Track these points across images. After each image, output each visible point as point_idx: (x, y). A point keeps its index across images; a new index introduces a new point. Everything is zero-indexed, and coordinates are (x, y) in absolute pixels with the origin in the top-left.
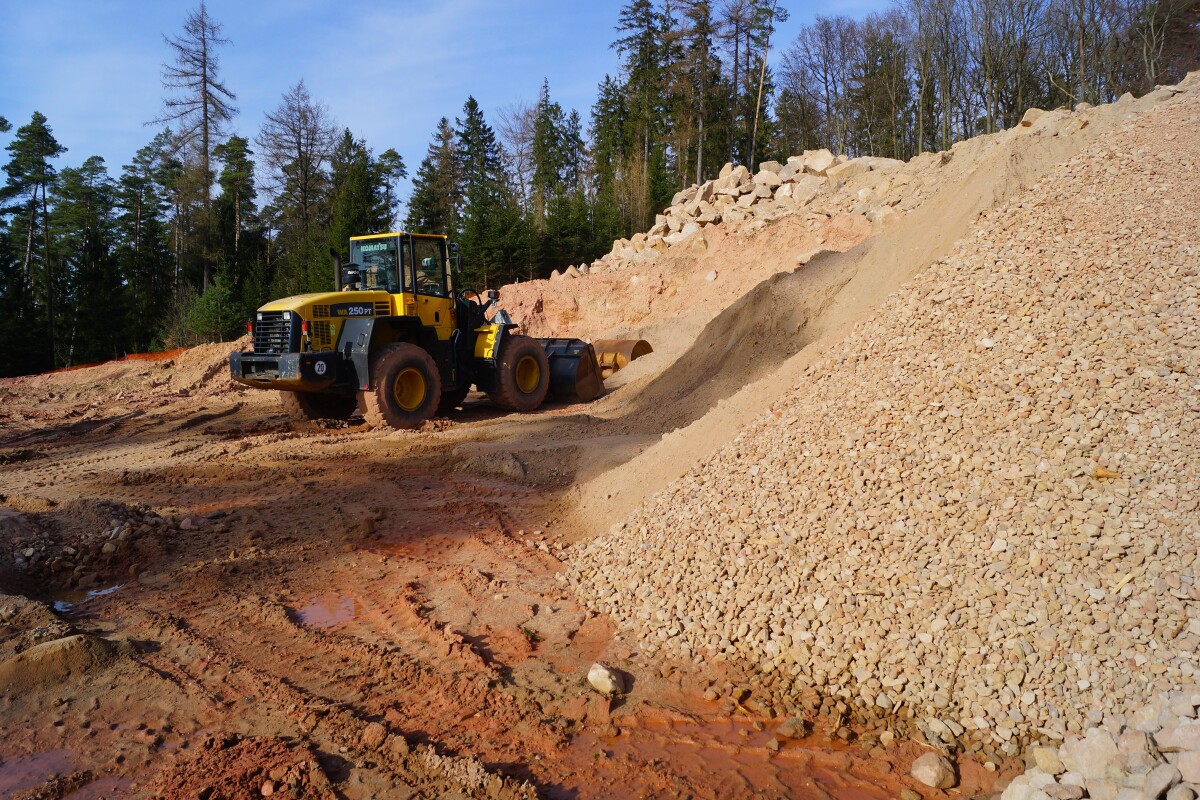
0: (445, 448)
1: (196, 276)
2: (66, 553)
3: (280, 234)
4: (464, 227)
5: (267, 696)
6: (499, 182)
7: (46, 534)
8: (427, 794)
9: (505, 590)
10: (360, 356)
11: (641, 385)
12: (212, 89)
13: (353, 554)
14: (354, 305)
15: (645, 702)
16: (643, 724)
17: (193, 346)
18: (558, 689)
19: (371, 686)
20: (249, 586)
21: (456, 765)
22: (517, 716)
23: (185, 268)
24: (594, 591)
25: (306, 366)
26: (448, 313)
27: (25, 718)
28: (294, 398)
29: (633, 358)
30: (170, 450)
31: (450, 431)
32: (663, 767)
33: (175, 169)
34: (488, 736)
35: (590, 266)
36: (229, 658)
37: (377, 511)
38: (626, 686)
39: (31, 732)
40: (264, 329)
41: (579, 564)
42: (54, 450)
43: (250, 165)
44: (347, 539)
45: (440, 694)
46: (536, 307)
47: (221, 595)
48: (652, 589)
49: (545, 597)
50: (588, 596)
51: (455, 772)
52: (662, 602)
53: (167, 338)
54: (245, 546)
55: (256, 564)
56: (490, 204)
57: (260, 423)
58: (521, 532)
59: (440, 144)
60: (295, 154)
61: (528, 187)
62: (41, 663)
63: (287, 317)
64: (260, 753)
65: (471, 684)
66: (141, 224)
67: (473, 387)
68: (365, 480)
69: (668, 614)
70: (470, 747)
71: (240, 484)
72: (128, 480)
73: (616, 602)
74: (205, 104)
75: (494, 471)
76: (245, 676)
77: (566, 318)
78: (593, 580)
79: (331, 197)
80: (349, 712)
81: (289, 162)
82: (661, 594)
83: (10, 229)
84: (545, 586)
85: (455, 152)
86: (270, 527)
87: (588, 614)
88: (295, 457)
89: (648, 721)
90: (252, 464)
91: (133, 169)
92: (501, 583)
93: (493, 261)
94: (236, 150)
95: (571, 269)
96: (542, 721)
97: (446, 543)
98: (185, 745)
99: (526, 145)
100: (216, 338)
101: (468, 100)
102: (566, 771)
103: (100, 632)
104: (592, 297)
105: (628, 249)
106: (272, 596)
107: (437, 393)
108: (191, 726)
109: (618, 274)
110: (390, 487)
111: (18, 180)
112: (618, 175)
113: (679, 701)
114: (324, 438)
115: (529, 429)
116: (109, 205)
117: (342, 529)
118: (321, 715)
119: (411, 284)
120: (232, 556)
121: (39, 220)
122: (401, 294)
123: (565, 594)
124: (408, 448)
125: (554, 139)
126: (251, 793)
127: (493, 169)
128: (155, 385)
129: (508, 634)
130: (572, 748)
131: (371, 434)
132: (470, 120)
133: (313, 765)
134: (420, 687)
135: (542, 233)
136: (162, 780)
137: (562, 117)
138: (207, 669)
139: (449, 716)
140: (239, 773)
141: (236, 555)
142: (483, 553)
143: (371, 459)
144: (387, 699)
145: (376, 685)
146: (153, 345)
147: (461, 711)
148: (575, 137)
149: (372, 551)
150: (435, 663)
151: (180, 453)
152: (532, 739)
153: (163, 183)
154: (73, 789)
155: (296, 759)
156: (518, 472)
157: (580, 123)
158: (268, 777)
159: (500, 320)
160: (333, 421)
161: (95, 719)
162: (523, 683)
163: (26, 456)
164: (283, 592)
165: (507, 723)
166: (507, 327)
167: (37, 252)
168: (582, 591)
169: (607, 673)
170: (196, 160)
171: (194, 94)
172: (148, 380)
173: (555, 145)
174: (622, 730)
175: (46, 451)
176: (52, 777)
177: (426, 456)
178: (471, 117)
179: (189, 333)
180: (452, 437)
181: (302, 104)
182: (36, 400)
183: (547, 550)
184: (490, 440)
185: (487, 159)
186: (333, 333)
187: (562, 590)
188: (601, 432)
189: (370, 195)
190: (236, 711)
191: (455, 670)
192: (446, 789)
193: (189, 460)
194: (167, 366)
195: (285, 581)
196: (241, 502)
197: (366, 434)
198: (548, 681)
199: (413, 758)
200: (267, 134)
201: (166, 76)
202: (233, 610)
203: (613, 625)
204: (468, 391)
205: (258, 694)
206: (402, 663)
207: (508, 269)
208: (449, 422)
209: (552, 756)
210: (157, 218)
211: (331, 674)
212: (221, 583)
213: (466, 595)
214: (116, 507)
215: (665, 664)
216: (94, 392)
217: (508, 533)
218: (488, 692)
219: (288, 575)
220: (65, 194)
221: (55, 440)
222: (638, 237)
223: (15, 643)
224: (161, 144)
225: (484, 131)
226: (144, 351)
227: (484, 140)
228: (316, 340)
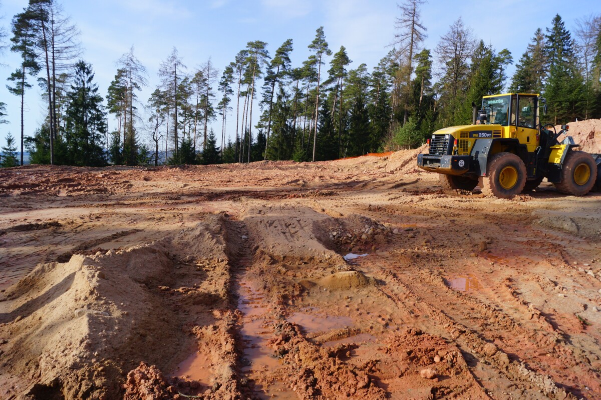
0: (527, 211)
1: (400, 119)
2: (348, 236)
3: (441, 97)
4: (545, 90)
5: (434, 317)
6: (570, 62)
7: (341, 227)
8: (519, 386)
9: (565, 292)
10: (482, 158)
12: (416, 27)
13: (476, 258)
14: (482, 132)
17: (396, 151)
19: (486, 325)
20: (424, 265)
21: (537, 377)
22: (574, 362)
23: (396, 115)
25: (454, 162)
26: (535, 137)
27: (335, 301)
28: (446, 178)
30: (388, 197)
31: (530, 202)
33: (396, 67)
34: (555, 368)
36: (416, 295)
37: (488, 238)
39: (337, 307)
40: (435, 143)
42: (341, 192)
43: (430, 63)
44: (472, 250)
45: (526, 339)
46: (589, 135)
47: (412, 266)
49: (592, 302)
51: (537, 381)
53: (385, 146)
54: (422, 246)
55: (428, 255)
56: (564, 76)
57: (428, 189)
58: (575, 263)
59: (535, 44)
60: (453, 55)
61: (590, 64)
62: (341, 279)
63: (447, 137)
64: (433, 342)
65: (545, 337)
67: (545, 180)
68: (481, 222)
70: (544, 370)
71: (419, 217)
72: (370, 208)
74: (413, 34)
75: (557, 226)
76: (424, 305)
79: (470, 76)
80: (476, 335)
81: (450, 60)
83: (328, 98)
84: (591, 295)
85: (544, 48)
86: (434, 238)
88: (445, 207)
90: (424, 208)
91: (378, 68)
92: (563, 288)
93: (562, 108)
94: (424, 57)
96: (590, 369)
97: (528, 261)
98: (398, 329)
99: (592, 39)
100: (406, 147)
101: (555, 17)
103: (361, 272)
106: (435, 271)
107: (524, 181)
108: (400, 322)
110: (496, 228)
111: (333, 76)
114: (460, 199)
115: (581, 205)
116: (366, 85)
117: (470, 245)
118: (462, 332)
119: (515, 120)
120: (416, 249)
121: (339, 93)
122: (509, 127)
124: (505, 208)
126: (429, 358)
127: (568, 55)
128: (380, 168)
129: (567, 316)
131: (485, 199)
132: (556, 28)
133: (459, 354)
134: (514, 332)
135: (597, 92)
136: (389, 341)
138: (406, 298)
139: (531, 351)
140: (424, 348)
141: (418, 249)
142: (551, 270)
143: (484, 212)
144: (496, 333)
145: (489, 325)
146: (379, 150)
147: (538, 350)
149: (486, 258)
150: (522, 322)
151: (392, 199)
152: (583, 377)
153: (390, 74)
154: (353, 334)
155: (451, 349)
156: (574, 229)
158: (437, 354)
159: (567, 142)
160: (464, 191)
161: (361, 308)
162: (578, 345)
163: (331, 194)
164: (440, 270)
165: (567, 364)
166: (571, 146)
167: (337, 108)
170: (405, 62)
171: (408, 30)
172: (377, 165)
175: (338, 193)
176: (346, 327)
177: (515, 213)
178: (556, 26)
179: (395, 145)
180: (531, 206)
181: (460, 29)
182: (333, 171)
183: (593, 275)
184: (555, 209)
185: (564, 50)
186: (470, 146)
189: (492, 74)
190: (420, 320)
191: (535, 328)
192: (530, 388)
193: (396, 202)
194: (385, 159)
195: (441, 265)
196: (419, 225)
197: (482, 199)
198: (596, 348)
199: (511, 366)
200: (440, 47)
201: (396, 23)
202: (417, 274)
204: (541, 181)
205: (430, 315)
206: (504, 318)
207: (571, 113)
208: (529, 197)
209: (597, 390)
210: (385, 91)
211: (466, 314)
212: (412, 261)
213: (541, 290)
214: (367, 220)
216: (355, 169)
217: (566, 262)
218: (556, 344)
219: (442, 263)
220: (350, 82)
221: (342, 188)
223: (331, 269)
224: (391, 56)
225: (564, 34)
226: (375, 152)
227: (563, 39)
228: (461, 150)
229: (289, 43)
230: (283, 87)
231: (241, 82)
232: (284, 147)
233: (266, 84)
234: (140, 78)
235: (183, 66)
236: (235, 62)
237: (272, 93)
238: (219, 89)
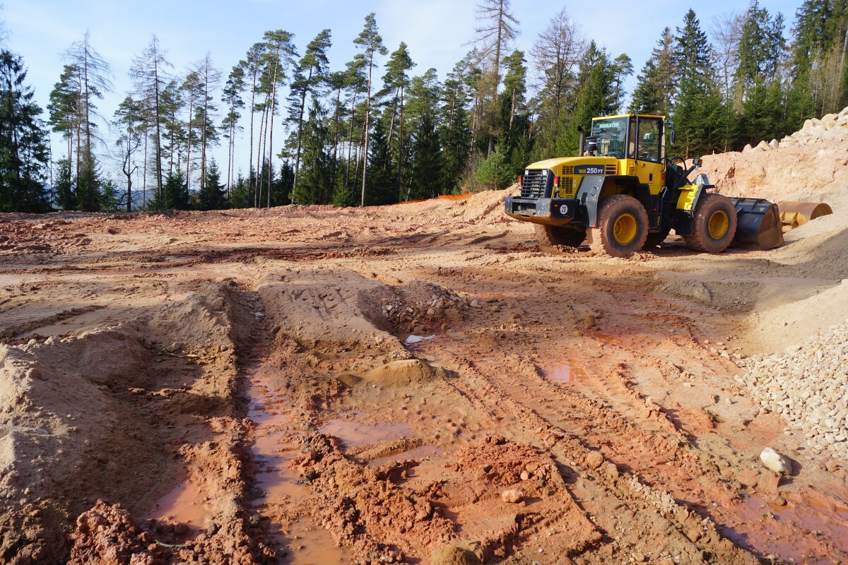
0: (648, 274)
1: (483, 147)
2: (408, 311)
3: (539, 118)
4: (674, 111)
5: (523, 419)
6: (706, 75)
7: (398, 299)
8: (630, 507)
9: (693, 380)
10: (591, 202)
11: (819, 240)
12: (504, 18)
13: (580, 338)
14: (590, 166)
15: (810, 486)
16: (808, 502)
17: (478, 192)
18: (734, 460)
19: (591, 427)
20: (512, 348)
21: (653, 493)
22: (700, 472)
23: (477, 142)
24: (768, 394)
25: (554, 208)
26: (660, 175)
27: (388, 401)
28: (543, 229)
29: (813, 217)
30: (465, 257)
31: (652, 262)
32: (824, 539)
33: (477, 75)
34: (676, 480)
35: (779, 141)
36: (500, 391)
37: (597, 311)
38: (793, 470)
39: (391, 410)
40: (529, 181)
41: (755, 372)
42: (401, 250)
43: (523, 70)
44: (576, 328)
45: (641, 443)
46: (729, 173)
47: (494, 351)
48: (823, 401)
49: (725, 391)
50: (763, 397)
51: (652, 498)
52: (832, 413)
53: (463, 186)
54: (510, 323)
55: (517, 335)
56: (698, 93)
57: (520, 244)
58: (706, 341)
59: (662, 48)
60: (555, 60)
61: (731, 79)
62: (396, 372)
63: (545, 173)
64: (520, 453)
65: (665, 441)
66: (453, 112)
67: (672, 232)
68: (589, 289)
69: (837, 424)
70: (662, 484)
71: (507, 283)
72: (440, 272)
73: (788, 406)
74: (500, 29)
75: (686, 294)
76: (509, 403)
77: (754, 183)
78: (768, 386)
79: (577, 91)
80: (577, 441)
81: (550, 67)
82: (832, 407)
83: (383, 116)
84: (725, 383)
85: (673, 54)
86: (526, 313)
87: (762, 410)
88: (542, 269)
89: (812, 501)
90: (514, 271)
91: (452, 75)
92: (690, 375)
93: (696, 137)
94: (516, 61)
95: (762, 144)
96: (719, 479)
97: (647, 341)
98: (474, 438)
99: (733, 45)
100: (491, 187)
101: (688, 12)
102: (739, 521)
103: (426, 360)
104: (779, 166)
105: (818, 127)
106: (526, 356)
107: (645, 234)
108: (477, 427)
109: (806, 148)
110: (607, 297)
111: (389, 85)
112: (815, 65)
113: (842, 493)
114: (562, 258)
115: (716, 266)
116: (436, 99)
117: (573, 321)
118: (559, 438)
119: (634, 152)
120: (501, 327)
121: (398, 110)
122: (626, 159)
123: (742, 392)
124: (620, 271)
125: (758, 38)
126: (514, 475)
127: (703, 66)
128: (455, 216)
129: (694, 412)
130: (744, 504)
131: (594, 258)
132: (688, 28)
133: (554, 468)
134: (626, 435)
135: (739, 115)
136: (461, 454)
137: (768, 20)
138: (486, 394)
139: (647, 460)
140: (508, 461)
141: (504, 327)
142: (676, 352)
143: (594, 276)
144: (603, 438)
145: (595, 427)
146: (454, 191)
147: (656, 458)
148: (778, 35)
149: (593, 338)
150: (637, 421)
151: (470, 259)
152: (711, 490)
153: (469, 84)
154: (413, 447)
155: (544, 462)
156: (706, 297)
157: (784, 23)
158: (525, 469)
159: (700, 182)
160: (568, 247)
161: (424, 410)
162: (705, 449)
163: (386, 252)
164: (533, 355)
165: (691, 474)
166: (705, 187)
167: (396, 130)
168: (757, 392)
169: (778, 457)
170: (490, 68)
171: (493, 23)
172: (451, 212)
173: (759, 43)
174: (789, 503)
175: (396, 250)
176: (402, 437)
177: (633, 277)
178: (689, 26)
179: (477, 183)
180: (654, 267)
181: (563, 24)
182: (389, 220)
183: (728, 357)
184: (683, 271)
185: (698, 58)
186: (575, 186)
187: (740, 389)
188: (780, 273)
189: (606, 88)
190: (504, 424)
191: (653, 429)
192: (644, 508)
193: (475, 264)
194: (463, 204)
195: (535, 349)
196: (507, 294)
197: (590, 258)
198: (727, 452)
199: (621, 480)
200: (538, 47)
201: (477, 12)
202: (502, 361)
203: (782, 423)
204: (668, 234)
205: (517, 417)
206: (614, 417)
207: (707, 143)
208: (652, 255)
209: (728, 506)
210: (463, 108)
211: (564, 414)
212: (495, 344)
213: (662, 379)
214: (435, 288)
215: (830, 461)
216: (421, 218)
217: (695, 340)
218: (678, 449)
219: (536, 345)
220: (413, 93)
221: (401, 244)
222: (829, 118)
223: (383, 358)
224: (470, 58)
225: (699, 36)
226: (449, 194)
227: (698, 43)
228: (563, 191)
229: (325, 34)
230: (318, 99)
231: (256, 90)
232: (321, 186)
233: (293, 94)
234: (101, 79)
235: (167, 63)
236: (246, 60)
237: (302, 107)
238: (223, 100)
